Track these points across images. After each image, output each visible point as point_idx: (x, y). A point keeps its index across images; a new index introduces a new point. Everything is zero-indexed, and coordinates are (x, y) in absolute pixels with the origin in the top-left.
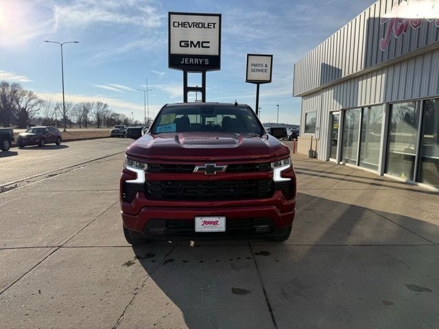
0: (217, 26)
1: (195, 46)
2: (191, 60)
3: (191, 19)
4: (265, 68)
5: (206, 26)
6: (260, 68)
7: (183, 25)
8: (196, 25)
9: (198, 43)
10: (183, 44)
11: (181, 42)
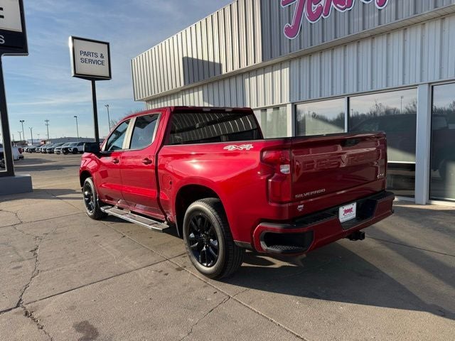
4: (101, 59)
6: (94, 59)
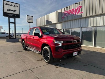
0: (18, 7)
1: (12, 11)
2: (11, 15)
3: (11, 4)
4: (32, 19)
5: (15, 6)
6: (30, 19)
7: (8, 4)
8: (12, 5)
9: (13, 10)
10: (8, 10)
11: (7, 9)
